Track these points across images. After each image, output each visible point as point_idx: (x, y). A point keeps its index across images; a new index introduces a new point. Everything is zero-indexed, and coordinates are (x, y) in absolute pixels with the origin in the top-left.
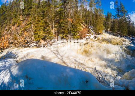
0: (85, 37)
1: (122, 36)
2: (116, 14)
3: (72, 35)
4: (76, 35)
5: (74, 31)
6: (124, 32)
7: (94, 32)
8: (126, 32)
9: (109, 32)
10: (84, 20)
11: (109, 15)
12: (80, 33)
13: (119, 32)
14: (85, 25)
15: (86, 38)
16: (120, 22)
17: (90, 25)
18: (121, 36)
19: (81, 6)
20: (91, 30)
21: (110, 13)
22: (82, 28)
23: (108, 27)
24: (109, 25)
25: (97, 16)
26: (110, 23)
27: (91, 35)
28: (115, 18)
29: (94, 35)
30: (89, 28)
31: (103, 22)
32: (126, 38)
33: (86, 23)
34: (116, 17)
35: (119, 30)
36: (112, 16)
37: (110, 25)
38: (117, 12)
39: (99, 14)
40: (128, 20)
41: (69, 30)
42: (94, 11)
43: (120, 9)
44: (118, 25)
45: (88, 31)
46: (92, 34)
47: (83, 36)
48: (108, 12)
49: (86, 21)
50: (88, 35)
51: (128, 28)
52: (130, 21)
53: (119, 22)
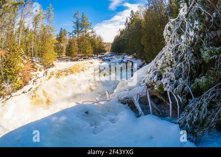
0: (31, 79)
1: (85, 58)
2: (74, 29)
3: (10, 83)
4: (17, 80)
5: (11, 74)
6: (87, 51)
7: (42, 66)
8: (91, 50)
9: (65, 59)
10: (23, 50)
11: (63, 33)
12: (20, 74)
13: (80, 55)
14: (26, 57)
15: (33, 79)
16: (80, 41)
17: (34, 56)
18: (83, 59)
19: (21, 23)
20: (37, 64)
21: (64, 30)
22: (22, 65)
23: (61, 52)
24: (62, 49)
25: (44, 38)
26: (64, 45)
27: (38, 72)
28: (71, 35)
29: (43, 71)
30: (33, 62)
31: (54, 45)
32: (92, 58)
33: (27, 54)
34: (74, 34)
35: (79, 52)
36: (67, 35)
37: (65, 48)
38: (76, 27)
39: (48, 33)
40: (92, 35)
41: (3, 73)
42: (39, 30)
43: (80, 22)
44: (76, 45)
45: (33, 67)
46: (40, 70)
47: (27, 78)
48: (62, 29)
49: (27, 50)
50: (35, 73)
51: (92, 46)
52: (94, 36)
53: (78, 40)
